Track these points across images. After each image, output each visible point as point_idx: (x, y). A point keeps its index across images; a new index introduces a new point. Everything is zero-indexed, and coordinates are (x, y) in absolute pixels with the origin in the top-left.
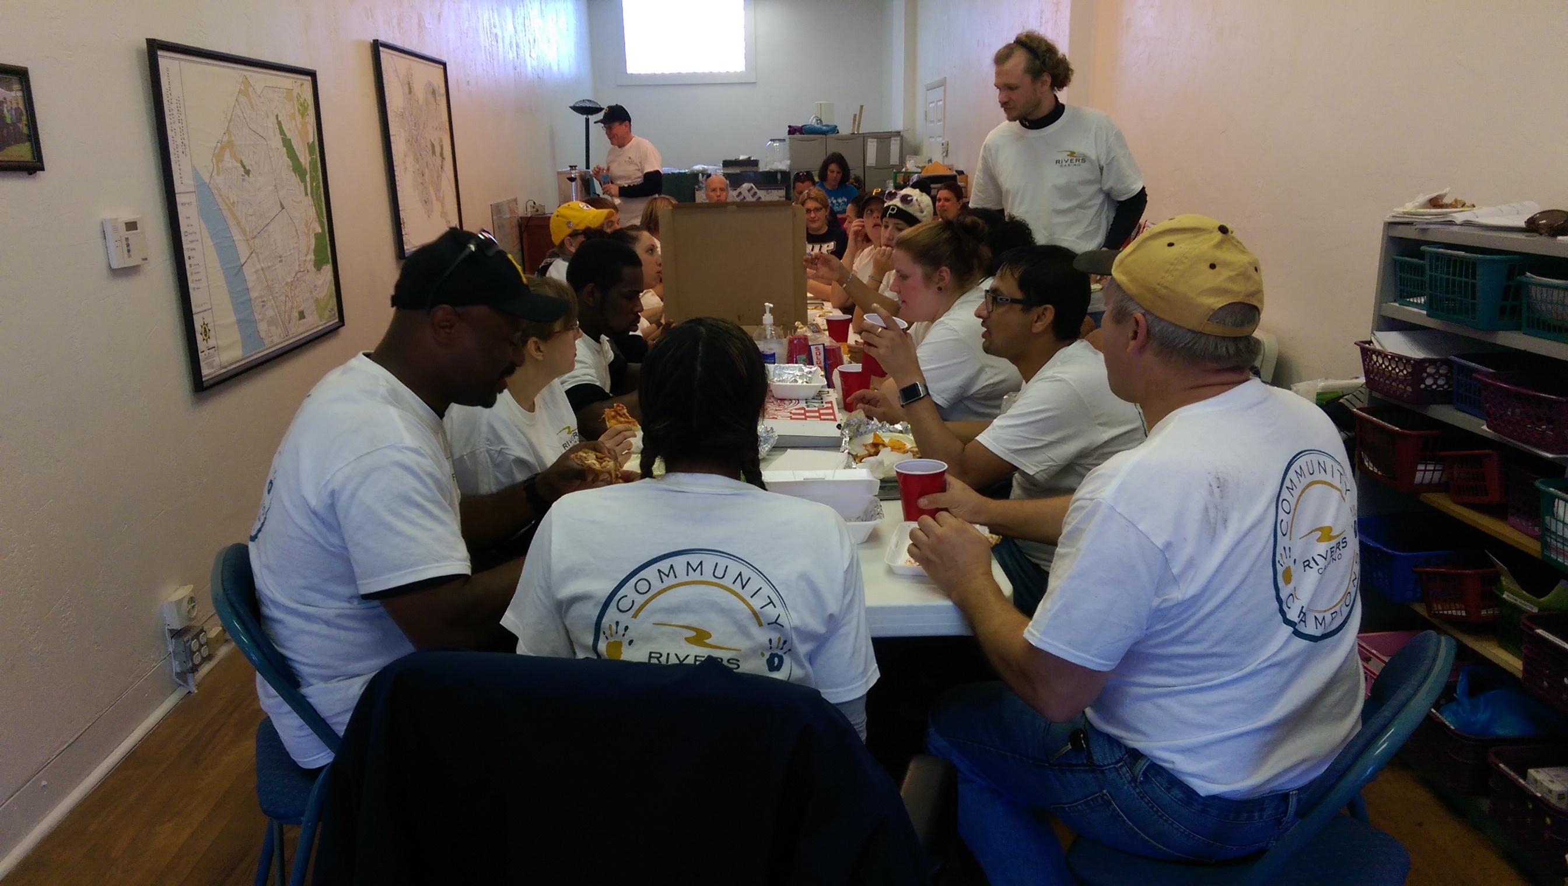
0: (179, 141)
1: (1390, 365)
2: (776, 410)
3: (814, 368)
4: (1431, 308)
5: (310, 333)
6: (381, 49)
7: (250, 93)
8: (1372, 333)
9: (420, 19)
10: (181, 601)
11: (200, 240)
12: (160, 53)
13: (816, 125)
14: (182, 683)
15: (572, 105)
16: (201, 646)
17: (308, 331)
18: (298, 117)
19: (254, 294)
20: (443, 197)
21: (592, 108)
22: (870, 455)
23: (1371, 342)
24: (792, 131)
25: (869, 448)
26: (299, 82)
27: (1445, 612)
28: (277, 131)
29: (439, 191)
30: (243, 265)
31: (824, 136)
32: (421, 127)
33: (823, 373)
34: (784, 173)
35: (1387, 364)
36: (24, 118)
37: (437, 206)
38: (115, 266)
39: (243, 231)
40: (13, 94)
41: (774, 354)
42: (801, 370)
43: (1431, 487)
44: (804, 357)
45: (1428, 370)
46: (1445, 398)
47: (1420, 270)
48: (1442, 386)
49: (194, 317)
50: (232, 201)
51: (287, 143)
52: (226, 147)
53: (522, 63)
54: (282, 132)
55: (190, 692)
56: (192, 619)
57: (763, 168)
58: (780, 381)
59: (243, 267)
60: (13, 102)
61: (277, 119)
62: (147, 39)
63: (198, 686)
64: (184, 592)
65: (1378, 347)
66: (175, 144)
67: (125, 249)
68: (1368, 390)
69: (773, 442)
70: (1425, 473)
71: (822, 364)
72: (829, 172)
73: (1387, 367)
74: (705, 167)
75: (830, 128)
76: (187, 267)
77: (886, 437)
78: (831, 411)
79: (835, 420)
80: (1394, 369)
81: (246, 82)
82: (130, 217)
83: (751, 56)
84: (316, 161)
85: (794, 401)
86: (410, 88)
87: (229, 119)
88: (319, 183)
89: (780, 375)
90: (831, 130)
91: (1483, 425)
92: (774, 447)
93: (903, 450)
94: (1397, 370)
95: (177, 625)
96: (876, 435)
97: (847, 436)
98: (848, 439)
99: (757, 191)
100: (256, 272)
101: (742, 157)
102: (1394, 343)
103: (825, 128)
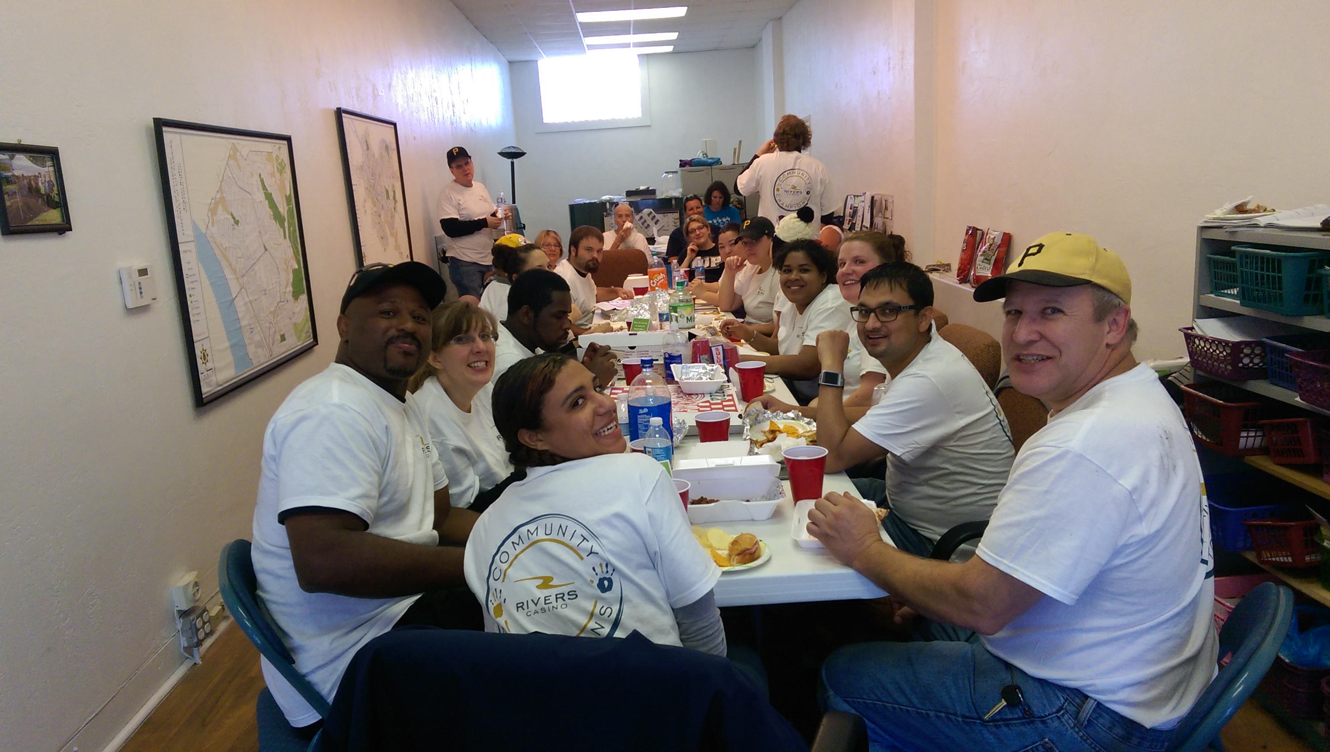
0: (181, 200)
1: (1211, 347)
2: (686, 404)
3: (716, 366)
4: (1244, 297)
5: (289, 352)
6: (343, 115)
7: (238, 157)
8: (1193, 320)
9: (374, 88)
10: (188, 585)
11: (199, 280)
12: (164, 129)
13: (702, 158)
14: (187, 655)
15: (499, 152)
16: (204, 623)
17: (287, 351)
18: (277, 175)
19: (244, 323)
20: (396, 233)
21: (517, 153)
22: (769, 441)
23: (1192, 328)
24: (683, 164)
25: (767, 434)
26: (277, 146)
27: (1274, 559)
28: (260, 187)
29: (393, 228)
30: (234, 300)
31: (709, 167)
32: (378, 177)
33: (723, 371)
34: (676, 199)
35: (1208, 347)
36: (55, 188)
37: (391, 240)
38: (130, 306)
39: (234, 271)
40: (46, 169)
41: (681, 355)
42: (704, 368)
43: (1253, 451)
44: (706, 357)
45: (1245, 351)
46: (1261, 374)
47: (1232, 266)
48: (1257, 364)
49: (195, 344)
50: (224, 247)
51: (269, 197)
52: (218, 203)
53: (458, 119)
54: (264, 188)
55: (195, 663)
56: (198, 600)
57: (660, 195)
58: (687, 379)
59: (235, 301)
60: (46, 176)
61: (260, 178)
62: (154, 119)
63: (202, 658)
64: (190, 577)
65: (1200, 333)
66: (178, 202)
67: (138, 291)
68: (1193, 369)
69: (685, 432)
70: (1248, 439)
71: (722, 362)
72: (713, 198)
73: (1208, 349)
74: (612, 197)
75: (714, 160)
76: (189, 303)
77: (781, 424)
78: (732, 403)
79: (736, 410)
80: (1215, 351)
81: (235, 149)
82: (142, 266)
83: (646, 106)
84: (293, 210)
85: (700, 396)
86: (367, 145)
87: (221, 179)
88: (295, 227)
89: (687, 373)
90: (716, 162)
91: (1297, 397)
92: (686, 436)
93: (797, 435)
94: (1218, 352)
95: (184, 607)
96: (772, 423)
97: (748, 424)
98: (749, 427)
99: (656, 215)
100: (246, 304)
101: (642, 188)
102: (1213, 329)
103: (710, 160)
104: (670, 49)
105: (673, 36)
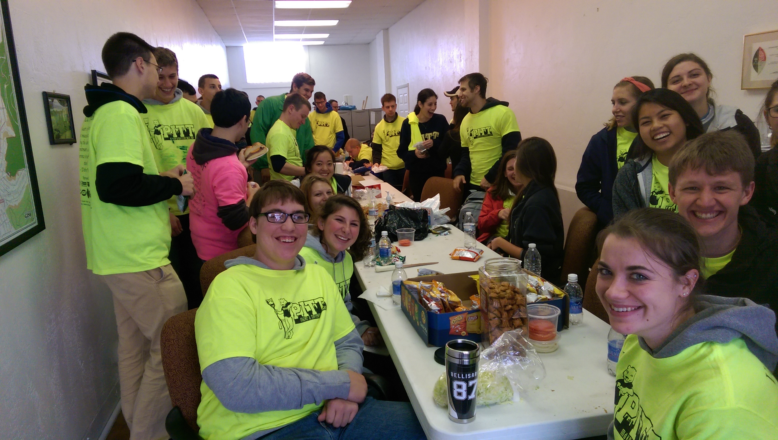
13: (346, 106)
31: (350, 111)
90: (353, 108)
103: (350, 107)
104: (322, 43)
105: (326, 36)
